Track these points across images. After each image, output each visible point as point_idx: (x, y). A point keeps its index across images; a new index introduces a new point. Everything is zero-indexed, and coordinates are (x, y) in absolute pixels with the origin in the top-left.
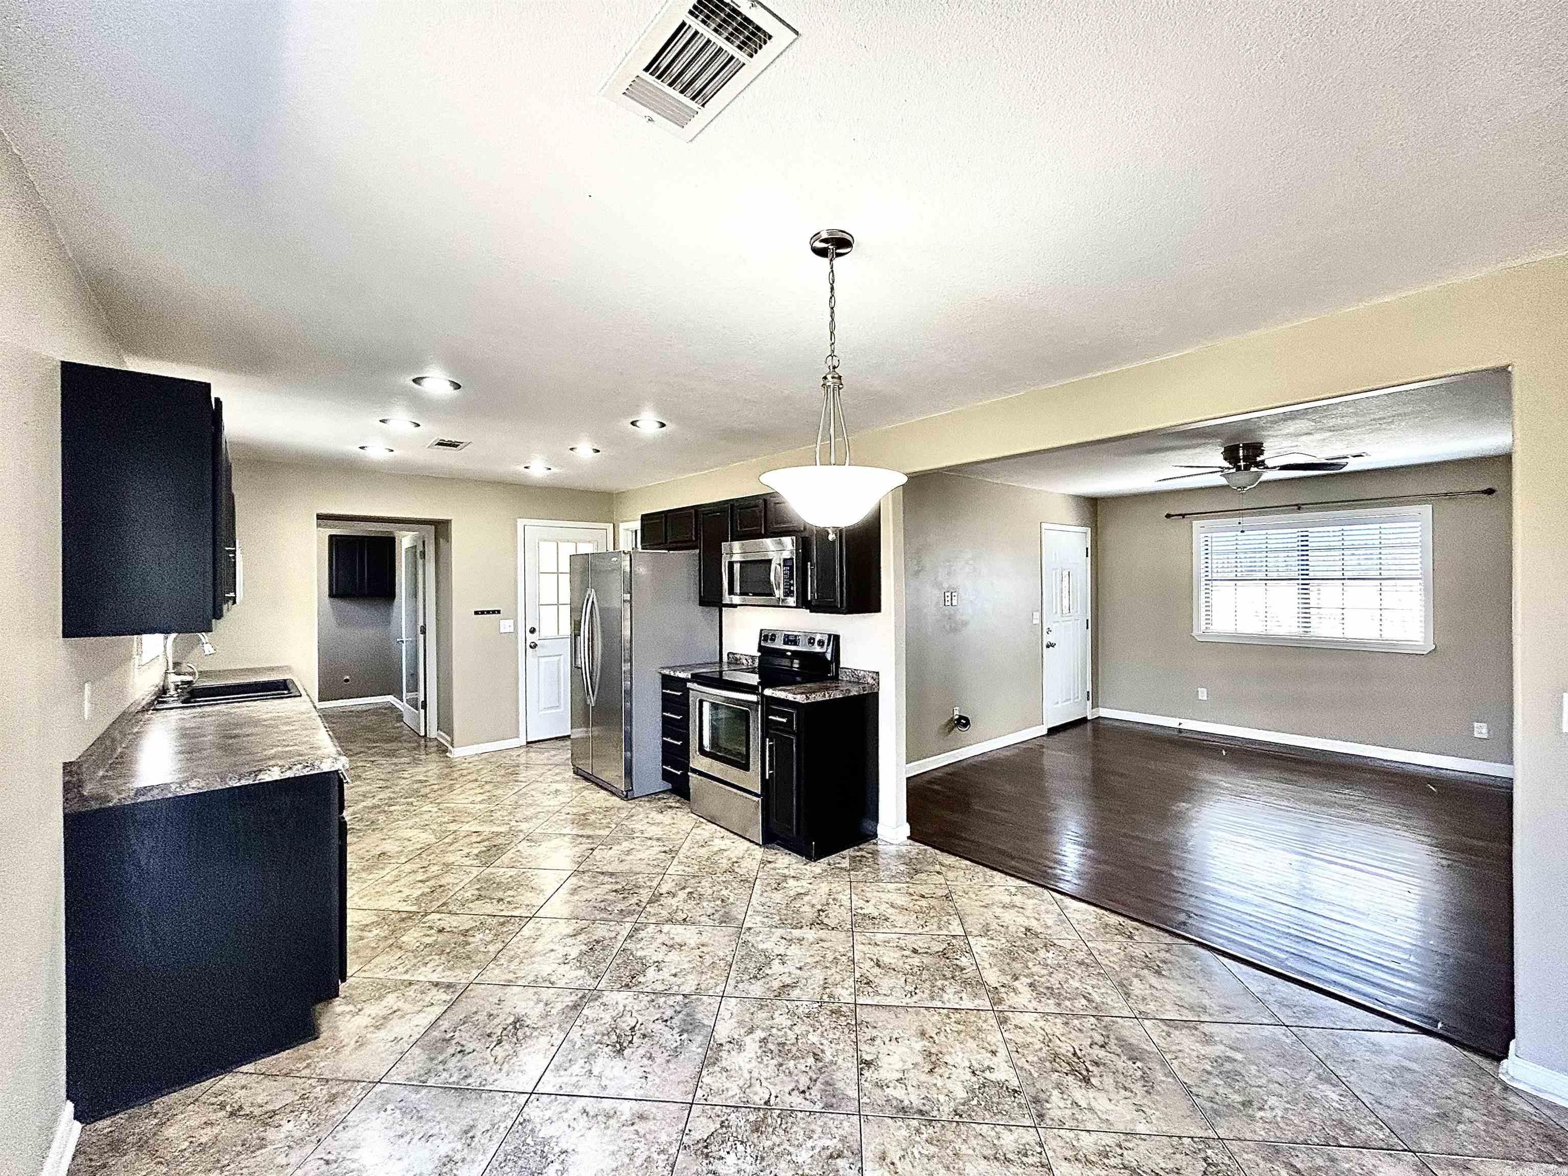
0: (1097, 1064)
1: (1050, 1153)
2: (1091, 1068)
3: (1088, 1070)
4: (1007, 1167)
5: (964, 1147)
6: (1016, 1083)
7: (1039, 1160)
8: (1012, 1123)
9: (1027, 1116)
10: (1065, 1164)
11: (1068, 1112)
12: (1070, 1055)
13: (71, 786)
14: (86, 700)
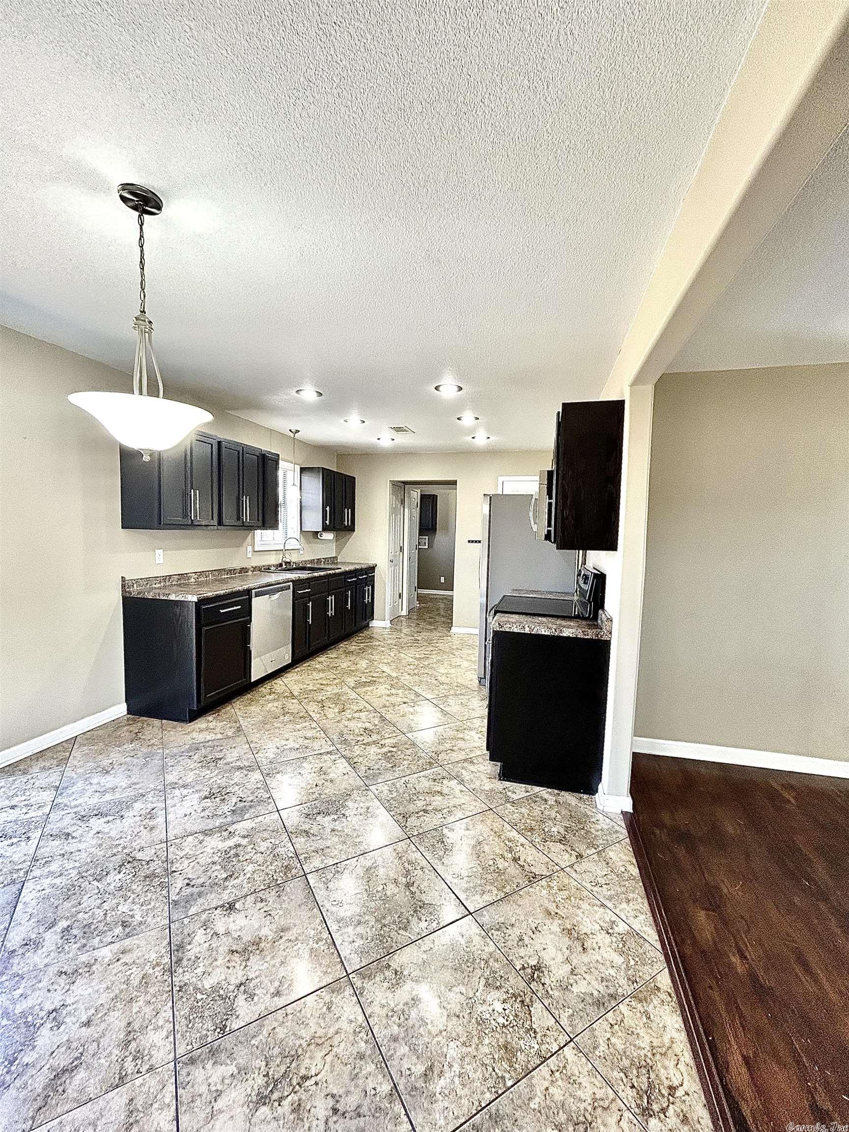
0: (297, 1108)
1: (138, 1082)
2: (285, 1103)
3: (280, 1100)
4: (119, 1046)
5: (141, 1003)
6: (235, 1026)
7: (130, 1072)
8: (178, 1036)
9: (189, 1047)
10: (125, 1100)
11: (203, 1089)
12: (303, 1072)
13: (123, 586)
14: (157, 556)
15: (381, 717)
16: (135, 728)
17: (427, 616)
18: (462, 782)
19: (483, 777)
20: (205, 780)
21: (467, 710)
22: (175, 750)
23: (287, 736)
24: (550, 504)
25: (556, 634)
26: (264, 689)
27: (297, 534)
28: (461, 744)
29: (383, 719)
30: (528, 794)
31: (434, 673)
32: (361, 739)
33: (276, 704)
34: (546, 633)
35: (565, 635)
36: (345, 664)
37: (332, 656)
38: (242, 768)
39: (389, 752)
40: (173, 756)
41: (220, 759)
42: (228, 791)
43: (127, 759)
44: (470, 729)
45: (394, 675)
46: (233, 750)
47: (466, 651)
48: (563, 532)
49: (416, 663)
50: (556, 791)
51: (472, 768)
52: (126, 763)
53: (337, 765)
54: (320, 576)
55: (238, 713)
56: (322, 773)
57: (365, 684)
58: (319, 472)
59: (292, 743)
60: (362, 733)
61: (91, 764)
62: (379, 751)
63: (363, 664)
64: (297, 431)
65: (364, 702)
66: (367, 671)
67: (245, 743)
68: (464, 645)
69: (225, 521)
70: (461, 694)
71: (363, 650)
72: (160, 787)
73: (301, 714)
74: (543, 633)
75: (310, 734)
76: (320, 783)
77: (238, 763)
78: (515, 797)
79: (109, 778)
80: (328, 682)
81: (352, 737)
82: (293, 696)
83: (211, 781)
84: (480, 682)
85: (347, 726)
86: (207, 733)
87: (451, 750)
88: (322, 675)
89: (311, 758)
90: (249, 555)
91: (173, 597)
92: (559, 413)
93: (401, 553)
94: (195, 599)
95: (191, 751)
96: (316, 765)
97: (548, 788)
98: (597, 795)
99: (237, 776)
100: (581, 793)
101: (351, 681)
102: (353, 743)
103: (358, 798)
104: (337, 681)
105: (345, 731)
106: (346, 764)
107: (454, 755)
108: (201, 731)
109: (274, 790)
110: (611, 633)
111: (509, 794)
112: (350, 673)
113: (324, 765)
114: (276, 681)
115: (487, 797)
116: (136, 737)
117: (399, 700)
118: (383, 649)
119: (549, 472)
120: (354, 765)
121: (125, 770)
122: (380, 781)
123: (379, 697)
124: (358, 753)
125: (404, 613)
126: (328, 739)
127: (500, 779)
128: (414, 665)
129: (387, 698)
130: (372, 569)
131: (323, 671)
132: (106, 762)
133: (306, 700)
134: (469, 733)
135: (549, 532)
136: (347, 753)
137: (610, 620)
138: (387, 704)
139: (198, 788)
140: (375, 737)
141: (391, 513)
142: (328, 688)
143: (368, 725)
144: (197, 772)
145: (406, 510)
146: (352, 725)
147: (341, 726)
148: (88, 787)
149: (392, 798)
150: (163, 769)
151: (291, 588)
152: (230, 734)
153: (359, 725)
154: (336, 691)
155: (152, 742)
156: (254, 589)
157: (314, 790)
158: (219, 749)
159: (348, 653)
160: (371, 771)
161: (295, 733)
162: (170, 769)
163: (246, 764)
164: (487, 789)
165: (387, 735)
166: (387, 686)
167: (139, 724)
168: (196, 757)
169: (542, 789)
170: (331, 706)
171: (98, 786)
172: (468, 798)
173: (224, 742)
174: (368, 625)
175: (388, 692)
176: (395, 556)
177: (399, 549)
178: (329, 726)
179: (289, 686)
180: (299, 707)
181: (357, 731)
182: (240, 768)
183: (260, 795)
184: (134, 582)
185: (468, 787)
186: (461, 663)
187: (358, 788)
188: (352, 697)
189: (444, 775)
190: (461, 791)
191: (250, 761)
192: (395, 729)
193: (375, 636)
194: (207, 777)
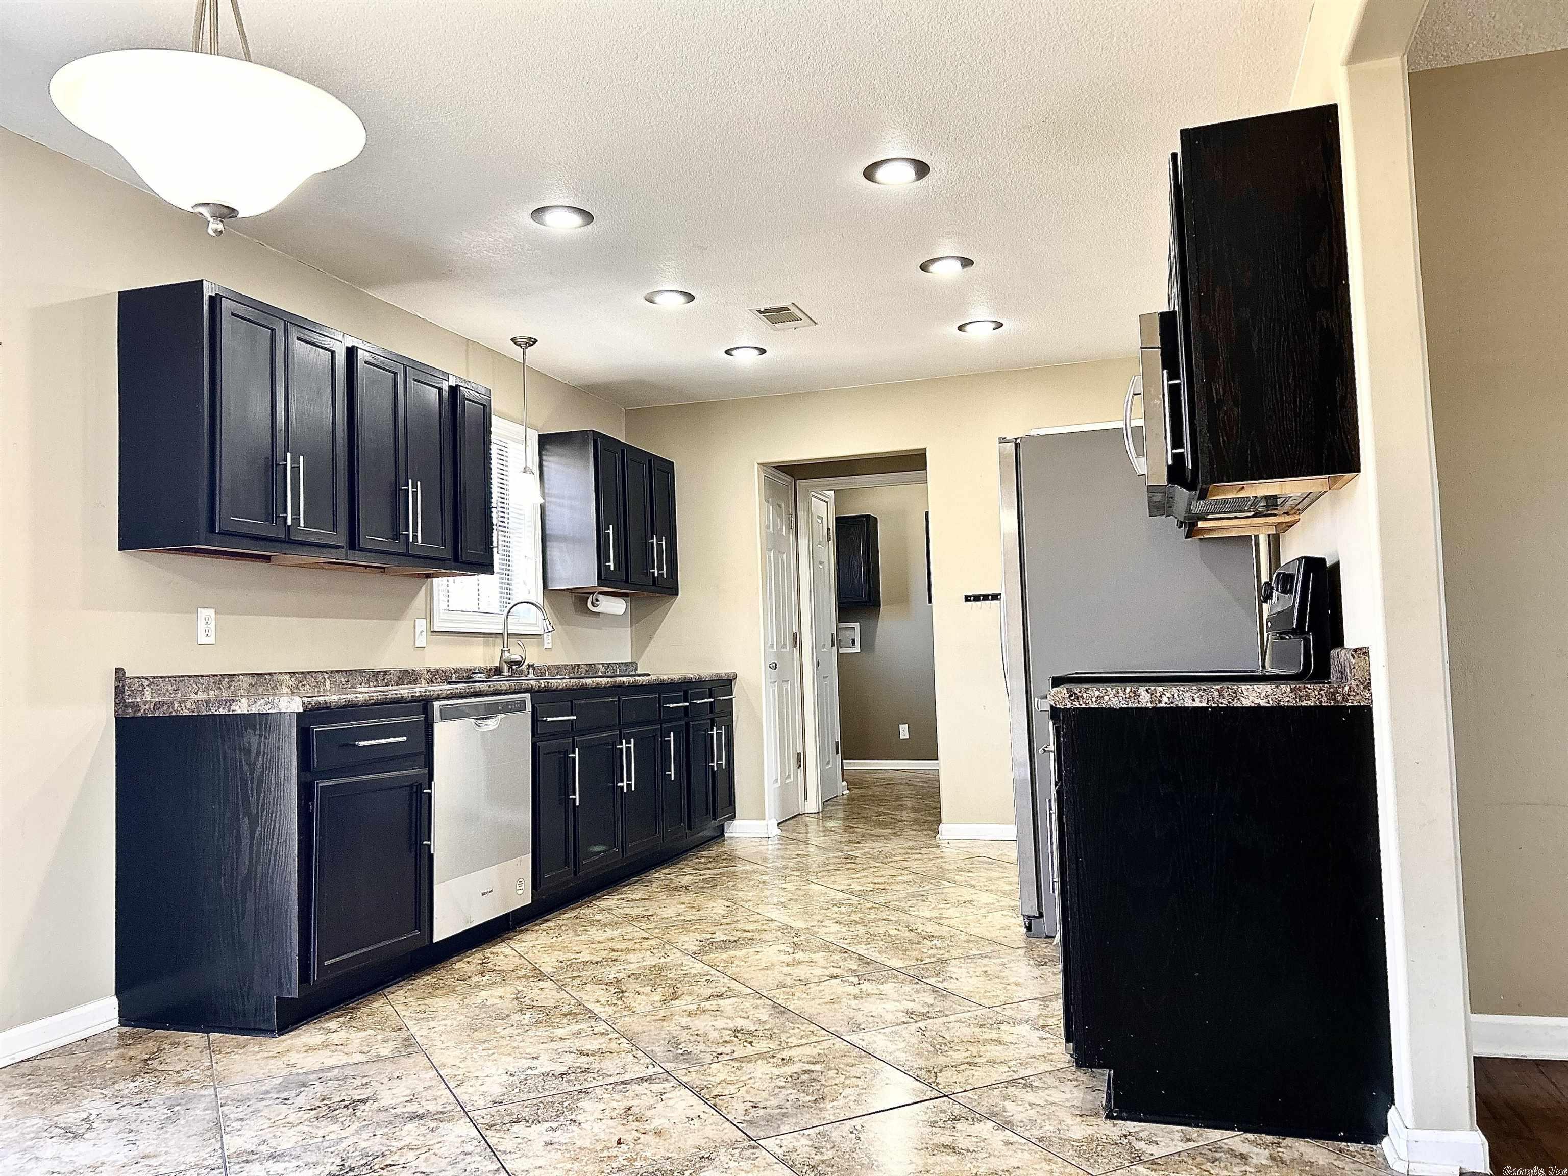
13: (119, 692)
14: (202, 625)
15: (775, 1006)
16: (140, 1051)
17: (871, 811)
18: (1006, 1125)
19: (1064, 1114)
20: (326, 1144)
21: (1001, 986)
22: (246, 1090)
23: (532, 1051)
24: (1174, 391)
25: (1224, 703)
26: (468, 964)
27: (537, 595)
28: (994, 1051)
29: (780, 1010)
30: (1192, 1145)
31: (905, 917)
32: (728, 1049)
33: (500, 991)
34: (1197, 704)
35: (1246, 703)
36: (669, 911)
37: (634, 896)
38: (421, 1117)
39: (805, 1072)
40: (241, 1101)
41: (364, 1101)
42: (389, 1162)
43: (124, 1111)
44: (1016, 1022)
45: (799, 924)
46: (395, 1082)
47: (981, 876)
48: (1214, 439)
49: (855, 900)
50: (1270, 1138)
51: (1030, 1097)
52: (121, 1118)
53: (671, 1103)
54: (598, 688)
55: (402, 1013)
56: (630, 1119)
57: (726, 945)
58: (584, 442)
59: (547, 1063)
60: (728, 1038)
61: (37, 1121)
62: (776, 1071)
63: (716, 907)
64: (532, 342)
65: (727, 980)
66: (728, 921)
67: (425, 1069)
68: (973, 862)
69: (367, 539)
70: (981, 956)
71: (713, 883)
72: (215, 1161)
73: (565, 1009)
74: (1189, 704)
75: (592, 1045)
76: (628, 1137)
77: (411, 1108)
78: (1157, 1151)
79: (80, 1146)
80: (630, 945)
81: (702, 1047)
82: (540, 976)
83: (344, 1145)
84: (1029, 929)
85: (687, 1027)
86: (327, 1052)
87: (969, 1064)
88: (610, 933)
89: (598, 1090)
90: (421, 641)
91: (242, 707)
92: (1174, 155)
93: (796, 652)
94: (296, 705)
95: (287, 1089)
96: (614, 1104)
97: (1246, 1131)
98: (1386, 1141)
99: (411, 1132)
100: (1342, 1139)
101: (690, 941)
102: (708, 1058)
103: (732, 1164)
104: (653, 942)
105: (684, 1036)
106: (695, 1100)
107: (978, 1073)
108: (310, 1049)
109: (508, 1157)
110: (1368, 687)
111: (1140, 1145)
112: (685, 925)
113: (635, 1103)
114: (495, 949)
115: (1079, 1153)
116: (146, 1066)
117: (818, 972)
118: (765, 878)
119: (1162, 315)
120: (713, 1102)
121: (121, 1131)
122: (784, 1129)
123: (766, 968)
124: (721, 1077)
125: (812, 805)
126: (639, 1054)
127: (1109, 1117)
128: (850, 905)
129: (786, 970)
130: (726, 684)
131: (615, 925)
132: (72, 1117)
133: (576, 982)
134: (1012, 1030)
135: (1178, 458)
136: (694, 1078)
137: (1362, 652)
138: (789, 981)
139: (311, 1158)
140: (762, 1046)
141: (765, 550)
142: (632, 957)
143: (740, 1023)
144: (306, 1129)
145: (803, 543)
146: (702, 1024)
147: (671, 1027)
148: (32, 1164)
149: (823, 1162)
150: (219, 1127)
151: (529, 707)
152: (385, 1051)
153: (721, 1023)
154: (651, 960)
155: (185, 1075)
156: (439, 698)
157: (613, 1152)
158: (358, 1082)
159: (673, 890)
160: (761, 1112)
161: (554, 1045)
162: (236, 1125)
163: (432, 1107)
164: (1077, 1136)
165: (794, 1041)
166: (782, 947)
167: (151, 1044)
168: (301, 1101)
169: (1228, 1133)
170: (641, 990)
171: (56, 1162)
172: (1026, 1155)
173: (371, 1069)
174: (722, 834)
175: (789, 959)
176: (779, 654)
177: (789, 641)
178: (640, 1029)
179: (529, 956)
180: (559, 996)
181: (714, 1035)
182: (415, 1117)
183: (473, 1166)
184: (146, 683)
185: (1027, 1134)
186: (974, 897)
187: (733, 1145)
188: (693, 971)
189: (957, 1112)
190: (1008, 1143)
191: (440, 1101)
192: (812, 1027)
193: (739, 853)
194: (333, 1136)
